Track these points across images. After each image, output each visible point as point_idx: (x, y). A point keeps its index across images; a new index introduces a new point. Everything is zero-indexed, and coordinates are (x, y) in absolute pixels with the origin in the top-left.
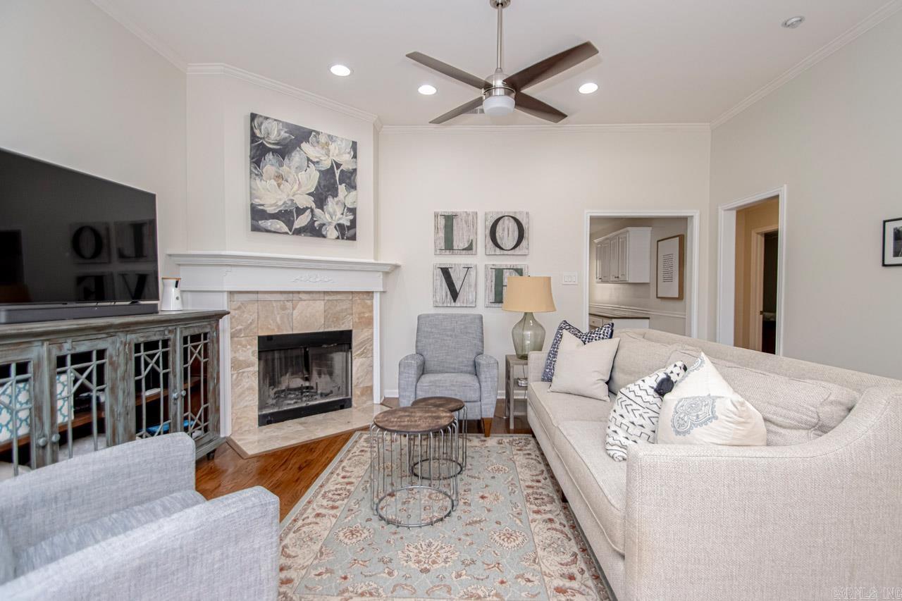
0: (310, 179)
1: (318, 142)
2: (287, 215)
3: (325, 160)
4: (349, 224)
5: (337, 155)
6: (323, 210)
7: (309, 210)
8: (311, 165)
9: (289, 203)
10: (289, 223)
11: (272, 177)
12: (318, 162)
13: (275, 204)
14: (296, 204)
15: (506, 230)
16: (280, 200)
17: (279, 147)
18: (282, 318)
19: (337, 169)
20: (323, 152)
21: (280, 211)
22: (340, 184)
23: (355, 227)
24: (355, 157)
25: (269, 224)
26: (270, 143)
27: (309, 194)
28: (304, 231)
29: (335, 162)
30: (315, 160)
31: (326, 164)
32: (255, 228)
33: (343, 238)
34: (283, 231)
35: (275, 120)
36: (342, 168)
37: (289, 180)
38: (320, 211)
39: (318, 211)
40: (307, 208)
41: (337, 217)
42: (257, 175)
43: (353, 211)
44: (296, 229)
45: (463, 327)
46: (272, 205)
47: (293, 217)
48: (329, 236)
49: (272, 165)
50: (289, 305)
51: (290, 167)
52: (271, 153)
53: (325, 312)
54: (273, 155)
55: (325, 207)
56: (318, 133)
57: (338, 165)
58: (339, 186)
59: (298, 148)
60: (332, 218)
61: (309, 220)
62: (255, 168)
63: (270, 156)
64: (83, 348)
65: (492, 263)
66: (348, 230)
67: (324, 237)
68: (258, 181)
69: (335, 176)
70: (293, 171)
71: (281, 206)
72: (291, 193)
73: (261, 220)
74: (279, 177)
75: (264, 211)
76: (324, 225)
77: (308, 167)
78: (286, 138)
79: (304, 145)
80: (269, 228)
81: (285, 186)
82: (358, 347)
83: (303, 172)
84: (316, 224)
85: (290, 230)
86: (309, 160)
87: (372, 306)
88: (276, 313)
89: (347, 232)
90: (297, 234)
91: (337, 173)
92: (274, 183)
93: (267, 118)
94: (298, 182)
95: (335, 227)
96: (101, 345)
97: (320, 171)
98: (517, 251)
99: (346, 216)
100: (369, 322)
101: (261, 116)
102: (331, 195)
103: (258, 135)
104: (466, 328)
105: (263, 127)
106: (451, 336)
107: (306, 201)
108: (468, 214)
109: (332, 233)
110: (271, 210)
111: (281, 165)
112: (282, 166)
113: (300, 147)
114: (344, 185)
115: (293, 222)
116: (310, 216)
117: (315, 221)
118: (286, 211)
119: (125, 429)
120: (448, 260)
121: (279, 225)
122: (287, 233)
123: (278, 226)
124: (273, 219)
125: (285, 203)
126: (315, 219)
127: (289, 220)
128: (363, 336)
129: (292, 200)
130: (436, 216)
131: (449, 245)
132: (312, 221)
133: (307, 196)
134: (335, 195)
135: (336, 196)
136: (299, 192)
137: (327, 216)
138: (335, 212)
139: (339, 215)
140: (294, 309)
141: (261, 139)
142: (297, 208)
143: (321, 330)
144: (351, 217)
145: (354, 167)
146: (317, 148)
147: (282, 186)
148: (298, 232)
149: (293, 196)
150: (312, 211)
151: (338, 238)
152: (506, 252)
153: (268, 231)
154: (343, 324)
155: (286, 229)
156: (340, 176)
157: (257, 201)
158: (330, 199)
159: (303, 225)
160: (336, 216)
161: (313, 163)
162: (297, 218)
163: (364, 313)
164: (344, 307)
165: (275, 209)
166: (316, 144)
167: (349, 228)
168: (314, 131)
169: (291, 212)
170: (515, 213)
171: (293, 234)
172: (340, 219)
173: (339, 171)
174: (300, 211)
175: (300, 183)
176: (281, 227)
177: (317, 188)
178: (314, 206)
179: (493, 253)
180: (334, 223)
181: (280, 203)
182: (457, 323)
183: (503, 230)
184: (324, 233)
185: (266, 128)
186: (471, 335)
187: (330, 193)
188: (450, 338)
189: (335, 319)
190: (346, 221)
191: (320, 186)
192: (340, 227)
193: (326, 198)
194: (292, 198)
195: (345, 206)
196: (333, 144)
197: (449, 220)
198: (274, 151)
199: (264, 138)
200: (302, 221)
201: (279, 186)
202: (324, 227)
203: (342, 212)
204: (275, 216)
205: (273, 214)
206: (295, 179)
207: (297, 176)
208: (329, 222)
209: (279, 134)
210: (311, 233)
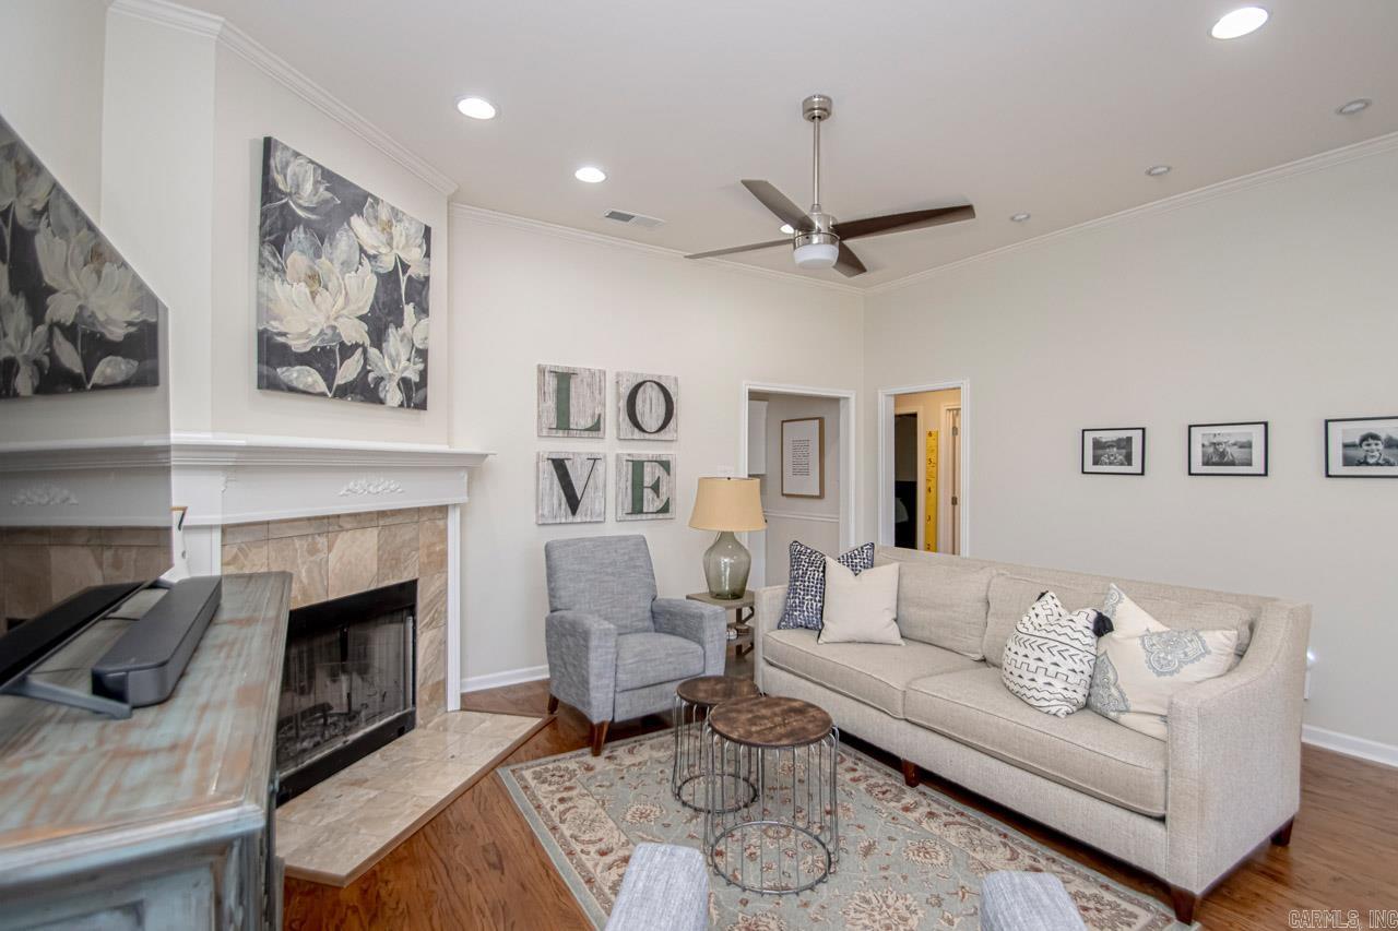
0: (362, 289)
1: (376, 218)
2: (323, 358)
3: (386, 254)
4: (418, 379)
5: (403, 248)
6: (381, 351)
7: (360, 349)
8: (365, 261)
9: (329, 332)
10: (328, 375)
11: (303, 276)
12: (375, 257)
13: (305, 335)
14: (339, 335)
15: (648, 401)
16: (315, 325)
17: (313, 217)
18: (309, 571)
19: (403, 274)
20: (384, 238)
21: (314, 348)
22: (407, 303)
23: (426, 386)
24: (428, 255)
25: (295, 375)
26: (300, 206)
27: (361, 318)
28: (351, 392)
29: (401, 258)
30: (372, 252)
31: (387, 264)
32: (268, 383)
33: (409, 406)
34: (318, 390)
35: (312, 162)
36: (409, 272)
37: (330, 286)
38: (377, 351)
39: (373, 351)
40: (357, 346)
41: (401, 365)
42: (276, 270)
43: (423, 354)
44: (339, 386)
45: (626, 557)
46: (301, 335)
47: (335, 363)
48: (388, 401)
49: (303, 252)
50: (322, 541)
51: (331, 261)
52: (301, 228)
53: (379, 550)
54: (305, 232)
55: (384, 345)
56: (376, 200)
57: (405, 267)
58: (406, 307)
59: (346, 225)
60: (394, 367)
61: (359, 370)
62: (274, 256)
63: (299, 234)
65: (629, 452)
66: (416, 390)
67: (382, 402)
68: (277, 283)
69: (400, 287)
70: (337, 268)
71: (316, 338)
72: (333, 313)
73: (281, 365)
74: (314, 278)
75: (285, 347)
76: (382, 379)
77: (360, 263)
78: (327, 201)
79: (356, 221)
80: (295, 384)
81: (324, 297)
82: (425, 612)
83: (353, 274)
84: (371, 376)
85: (330, 388)
86: (362, 250)
87: (446, 529)
88: (299, 561)
89: (415, 395)
90: (341, 397)
91: (403, 280)
92: (303, 288)
93: (297, 154)
94: (344, 292)
95: (398, 384)
97: (378, 274)
98: (662, 435)
99: (414, 364)
100: (441, 562)
101: (287, 147)
102: (393, 322)
103: (279, 186)
104: (632, 559)
105: (289, 171)
106: (613, 574)
107: (355, 332)
108: (593, 375)
109: (394, 396)
110: (299, 345)
111: (318, 255)
112: (320, 257)
113: (349, 224)
114: (412, 304)
115: (334, 373)
116: (362, 362)
117: (369, 371)
118: (323, 348)
120: (562, 446)
121: (310, 377)
122: (323, 395)
123: (310, 380)
124: (301, 365)
125: (322, 332)
126: (369, 368)
127: (329, 367)
128: (433, 589)
129: (334, 328)
130: (541, 371)
131: (563, 423)
132: (365, 372)
133: (357, 321)
134: (399, 324)
135: (401, 325)
136: (345, 312)
137: (387, 363)
138: (398, 355)
139: (404, 363)
140: (330, 550)
141: (286, 194)
142: (342, 344)
143: (372, 588)
144: (421, 367)
145: (426, 274)
146: (373, 228)
147: (318, 298)
148: (343, 392)
149: (336, 319)
150: (365, 352)
151: (401, 405)
152: (647, 436)
153: (292, 390)
154: (405, 568)
155: (322, 386)
156: (406, 287)
157: (275, 326)
158: (392, 330)
159: (351, 379)
160: (399, 363)
161: (368, 256)
162: (341, 365)
163: (434, 544)
164: (407, 537)
165: (305, 345)
166: (372, 221)
167: (418, 386)
168: (372, 196)
169: (332, 351)
170: (660, 377)
171: (334, 396)
172: (405, 369)
173: (405, 278)
174: (347, 351)
175: (347, 294)
176: (315, 382)
177: (372, 308)
178: (367, 342)
179: (630, 437)
180: (397, 377)
181: (314, 333)
182: (616, 551)
183: (644, 401)
184: (382, 395)
185: (295, 174)
186: (641, 570)
187: (391, 318)
188: (612, 578)
189: (394, 562)
190: (415, 378)
191: (377, 303)
192: (405, 383)
193: (386, 327)
194: (336, 324)
195: (413, 345)
196: (398, 226)
197: (564, 379)
198: (308, 225)
199: (291, 195)
200: (348, 372)
201: (313, 298)
202: (382, 384)
203: (407, 356)
204: (305, 359)
205: (302, 354)
206: (340, 285)
207: (343, 279)
208: (390, 375)
209: (316, 190)
210: (362, 394)
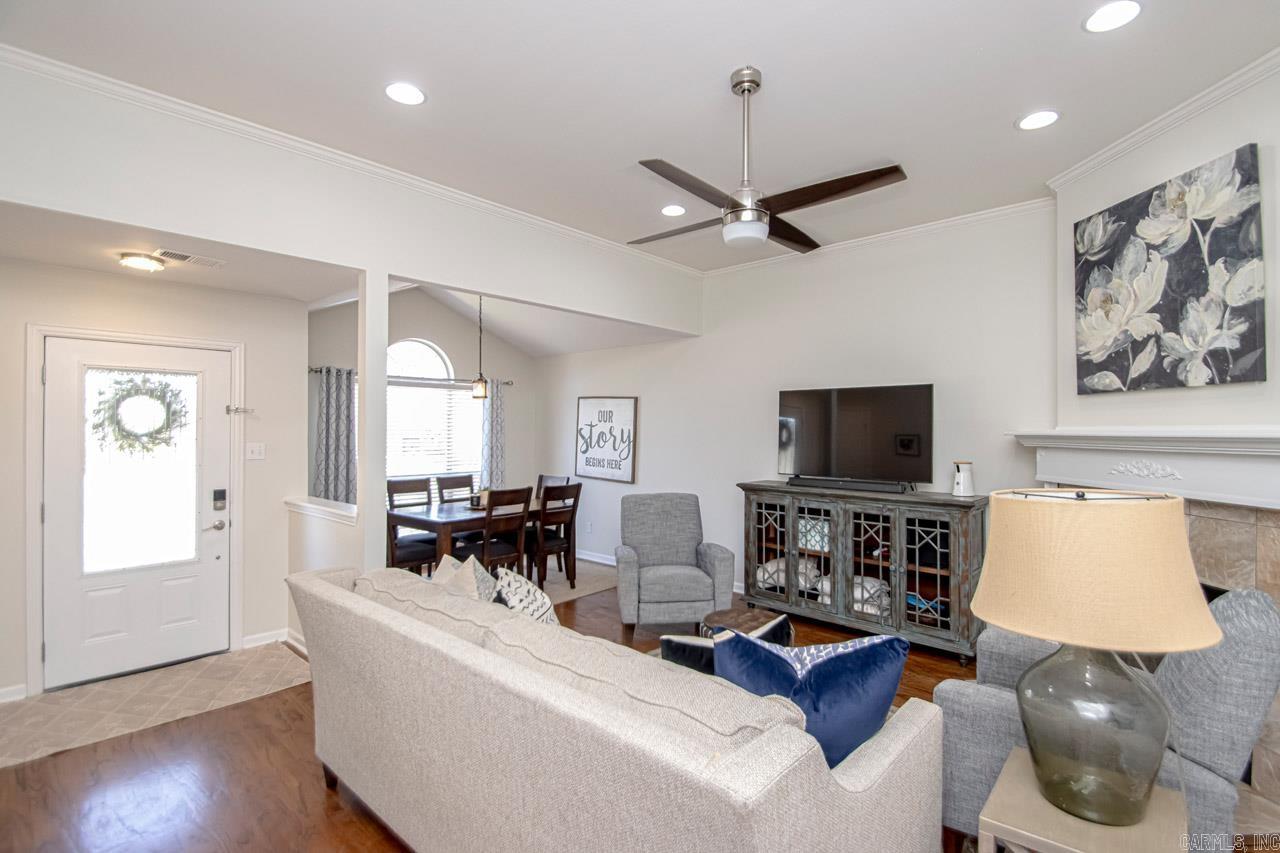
0: (1153, 280)
1: (1166, 204)
2: (1117, 361)
3: (1177, 231)
4: (1236, 345)
5: (1204, 205)
6: (1178, 333)
7: (1153, 341)
8: (1155, 255)
9: (1122, 337)
10: (1122, 373)
11: (1098, 305)
12: (1165, 243)
13: (1104, 347)
14: (1131, 335)
16: (1109, 337)
17: (1105, 253)
19: (1204, 233)
20: (1174, 216)
21: (1110, 356)
22: (1212, 262)
23: (1261, 346)
25: (1096, 380)
26: (1095, 254)
27: (1153, 310)
28: (1147, 382)
29: (1196, 220)
30: (1158, 241)
31: (1181, 236)
32: (1083, 390)
33: (1223, 381)
34: (1115, 387)
35: (1100, 213)
36: (1215, 225)
37: (1121, 299)
38: (1172, 335)
39: (1169, 337)
40: (1150, 337)
41: (1208, 339)
42: (1081, 311)
43: (1253, 313)
44: (1133, 380)
46: (1099, 350)
47: (1128, 360)
48: (1192, 382)
49: (1098, 286)
51: (1120, 277)
52: (1096, 269)
54: (1099, 270)
55: (1181, 325)
56: (1167, 185)
57: (1204, 225)
58: (1212, 270)
59: (1132, 237)
60: (1196, 342)
61: (1153, 358)
62: (1080, 301)
63: (1096, 274)
64: (814, 505)
66: (1236, 359)
67: (1182, 385)
69: (1200, 252)
70: (1126, 277)
71: (1110, 347)
72: (1124, 320)
73: (1086, 376)
74: (1108, 300)
75: (1089, 362)
76: (1181, 360)
77: (1149, 260)
78: (1115, 231)
79: (1141, 226)
80: (1097, 387)
81: (1117, 311)
83: (1142, 273)
85: (1124, 384)
86: (1150, 247)
90: (1135, 389)
91: (1205, 243)
92: (1100, 313)
93: (1089, 219)
94: (1133, 295)
95: (1204, 360)
96: (827, 507)
97: (1169, 258)
99: (1229, 329)
101: (1083, 221)
102: (1193, 295)
103: (1081, 251)
105: (1086, 234)
107: (1146, 325)
109: (1198, 373)
110: (1098, 357)
111: (1109, 280)
112: (1111, 281)
113: (1135, 234)
114: (1222, 260)
115: (1128, 368)
116: (1155, 350)
117: (1164, 357)
118: (1117, 353)
119: (843, 572)
121: (1110, 379)
122: (1119, 390)
123: (1107, 381)
124: (1100, 370)
125: (1116, 340)
126: (1163, 354)
127: (1123, 365)
129: (1126, 331)
132: (1160, 359)
133: (1150, 315)
134: (1202, 291)
135: (1206, 290)
136: (1135, 313)
137: (1187, 341)
138: (1202, 328)
139: (1212, 332)
141: (1083, 254)
142: (1134, 343)
144: (1243, 327)
146: (1164, 216)
147: (1112, 314)
148: (1136, 385)
149: (1127, 323)
150: (1158, 340)
151: (1212, 382)
153: (1095, 392)
154: (1231, 576)
155: (1118, 383)
156: (1210, 245)
157: (1083, 349)
158: (1192, 305)
159: (1143, 370)
160: (1205, 335)
161: (1156, 248)
162: (1134, 361)
164: (1235, 539)
165: (1102, 356)
166: (1163, 210)
167: (1237, 354)
168: (1158, 187)
169: (1125, 351)
171: (1129, 389)
172: (1215, 338)
173: (1208, 237)
174: (1138, 346)
175: (1136, 296)
176: (1112, 381)
177: (1165, 294)
178: (1160, 328)
180: (1202, 352)
181: (1109, 342)
184: (1181, 377)
187: (1190, 291)
189: (1212, 561)
190: (1228, 341)
192: (1218, 357)
193: (1183, 304)
194: (1126, 328)
195: (1226, 306)
196: (1194, 188)
198: (1098, 263)
199: (1086, 252)
200: (1141, 364)
201: (1107, 316)
202: (1181, 366)
203: (1218, 323)
204: (1102, 366)
205: (1101, 363)
206: (1129, 292)
207: (1132, 286)
208: (1192, 354)
209: (1105, 230)
210: (1157, 382)
